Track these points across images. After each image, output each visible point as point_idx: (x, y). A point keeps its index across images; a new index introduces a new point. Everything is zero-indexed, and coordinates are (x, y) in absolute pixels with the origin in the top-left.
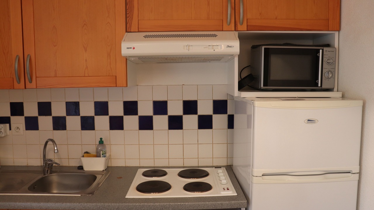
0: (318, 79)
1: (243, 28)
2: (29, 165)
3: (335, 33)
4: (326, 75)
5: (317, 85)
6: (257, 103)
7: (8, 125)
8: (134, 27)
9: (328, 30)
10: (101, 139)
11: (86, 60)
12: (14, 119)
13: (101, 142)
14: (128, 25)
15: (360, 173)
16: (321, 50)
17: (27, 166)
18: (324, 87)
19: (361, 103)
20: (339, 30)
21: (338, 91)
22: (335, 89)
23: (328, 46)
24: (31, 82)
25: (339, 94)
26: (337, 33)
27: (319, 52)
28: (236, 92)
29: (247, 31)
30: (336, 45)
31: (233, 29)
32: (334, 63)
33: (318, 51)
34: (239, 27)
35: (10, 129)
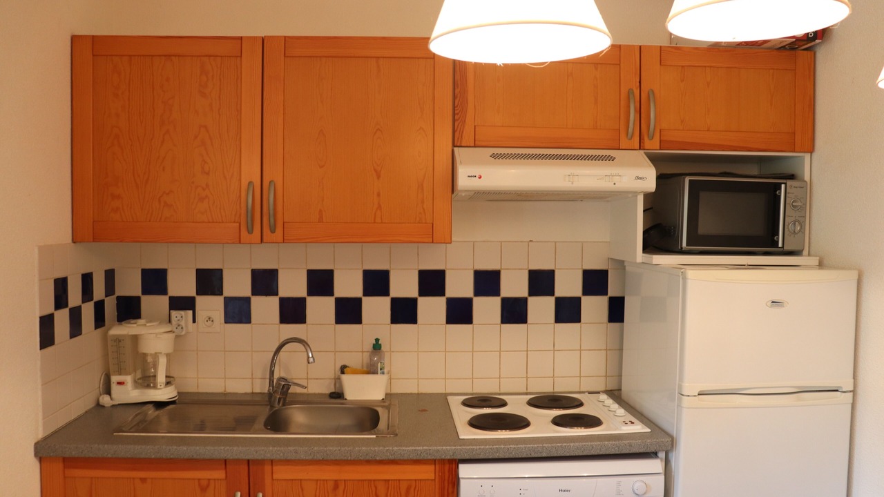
0: (778, 235)
1: (653, 145)
2: (229, 390)
3: (804, 157)
4: (791, 227)
5: (775, 244)
6: (691, 273)
7: (190, 312)
8: (468, 137)
9: (794, 151)
10: (377, 340)
11: (379, 195)
12: (201, 301)
13: (377, 346)
14: (457, 134)
15: (854, 392)
16: (783, 186)
17: (225, 394)
18: (787, 248)
19: (855, 275)
20: (811, 150)
21: (809, 255)
22: (805, 252)
23: (792, 177)
24: (273, 231)
25: (814, 261)
26: (807, 156)
27: (780, 189)
28: (640, 256)
29: (660, 149)
30: (807, 178)
31: (637, 146)
32: (803, 208)
33: (778, 187)
34: (647, 143)
35: (194, 321)
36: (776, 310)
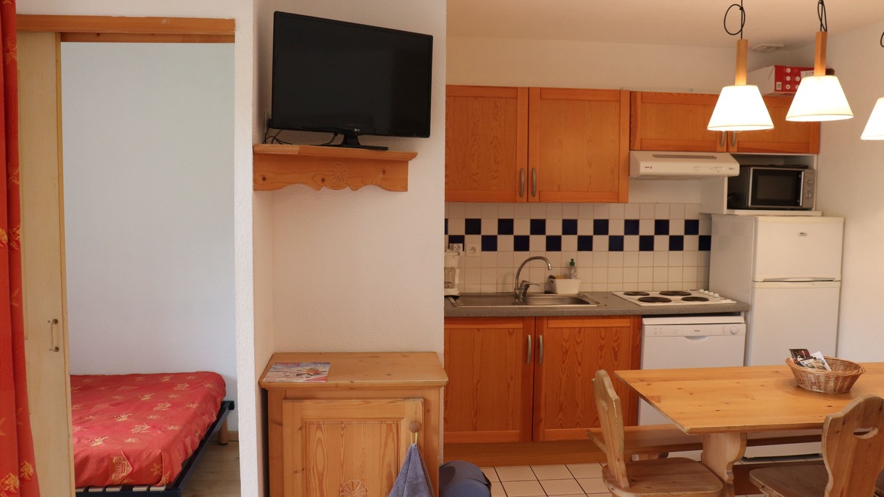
0: (799, 199)
1: (734, 150)
2: (483, 291)
3: (813, 157)
4: (806, 195)
5: (798, 204)
7: (461, 245)
8: (637, 144)
9: (808, 153)
10: (572, 260)
11: (590, 176)
12: (468, 238)
13: (572, 263)
14: (632, 144)
15: (841, 281)
16: (803, 173)
17: (481, 293)
18: (804, 206)
19: (841, 220)
20: (817, 152)
21: (816, 210)
22: (814, 209)
23: (806, 167)
24: (534, 196)
25: (820, 213)
26: (815, 156)
27: (801, 174)
28: (725, 211)
29: (738, 152)
30: (815, 167)
31: (725, 150)
32: (813, 184)
33: (800, 173)
34: (731, 149)
35: (463, 250)
36: (802, 238)
